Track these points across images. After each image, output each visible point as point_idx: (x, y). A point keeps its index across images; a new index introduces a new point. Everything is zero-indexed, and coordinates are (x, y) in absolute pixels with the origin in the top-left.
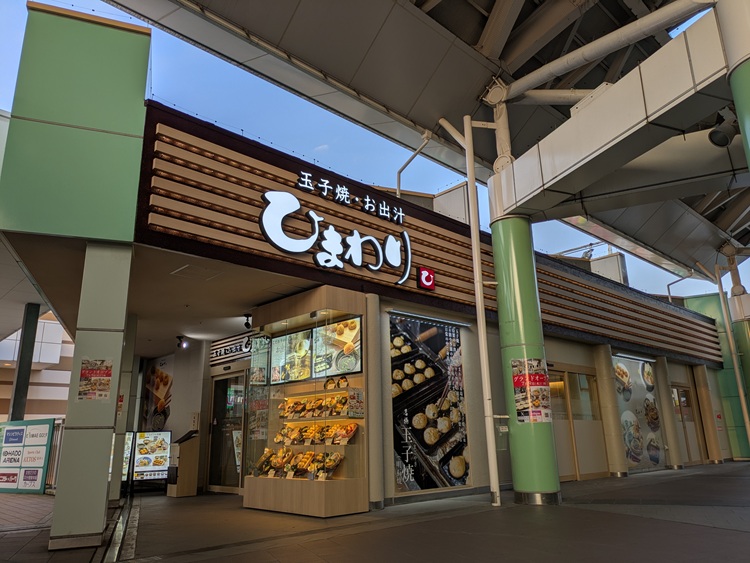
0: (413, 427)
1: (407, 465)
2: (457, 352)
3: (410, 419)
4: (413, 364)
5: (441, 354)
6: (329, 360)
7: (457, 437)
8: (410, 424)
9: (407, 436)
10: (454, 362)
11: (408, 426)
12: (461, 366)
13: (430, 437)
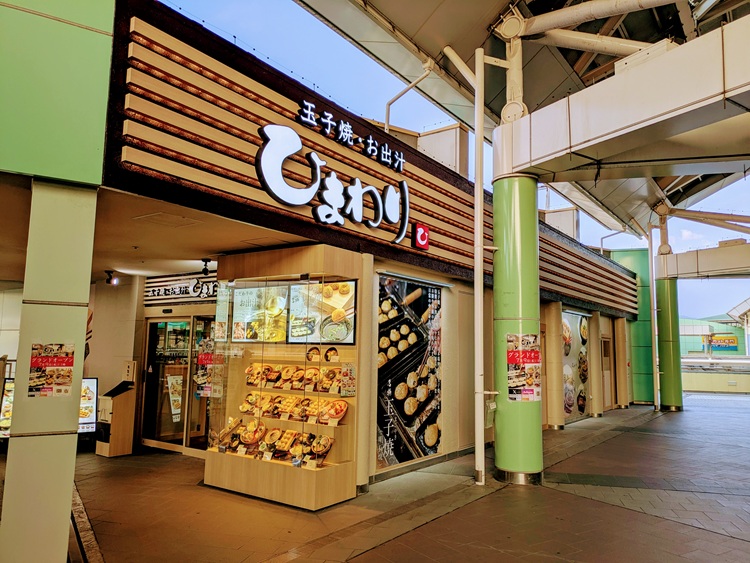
0: (395, 398)
1: (388, 439)
2: (437, 316)
3: (393, 391)
4: (398, 330)
5: (423, 318)
6: (310, 324)
7: (433, 404)
8: (393, 396)
9: (390, 408)
10: (433, 326)
11: (390, 398)
12: (440, 330)
13: (409, 407)
